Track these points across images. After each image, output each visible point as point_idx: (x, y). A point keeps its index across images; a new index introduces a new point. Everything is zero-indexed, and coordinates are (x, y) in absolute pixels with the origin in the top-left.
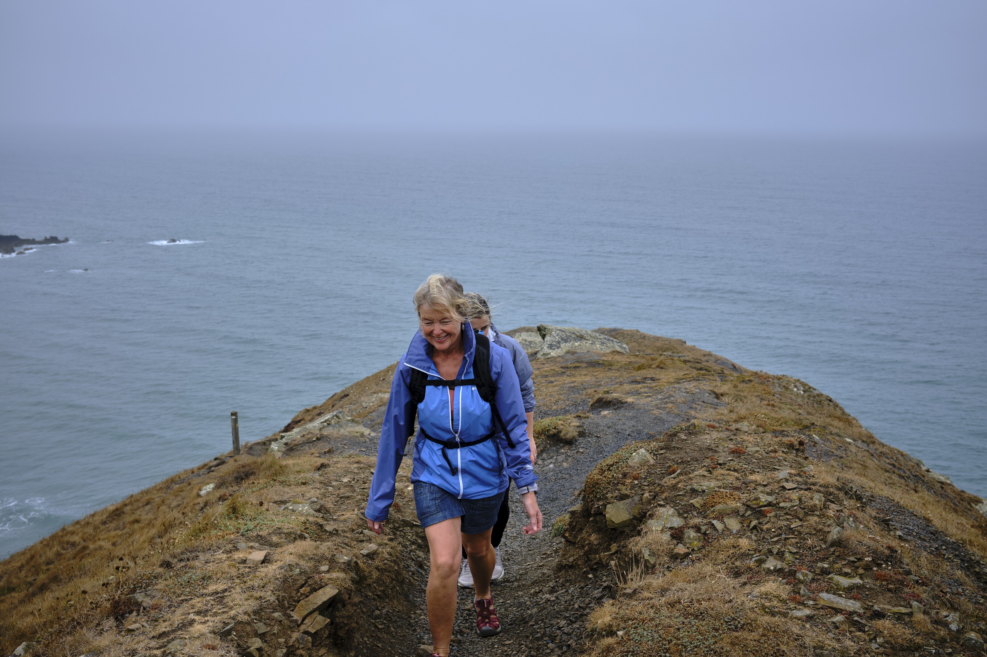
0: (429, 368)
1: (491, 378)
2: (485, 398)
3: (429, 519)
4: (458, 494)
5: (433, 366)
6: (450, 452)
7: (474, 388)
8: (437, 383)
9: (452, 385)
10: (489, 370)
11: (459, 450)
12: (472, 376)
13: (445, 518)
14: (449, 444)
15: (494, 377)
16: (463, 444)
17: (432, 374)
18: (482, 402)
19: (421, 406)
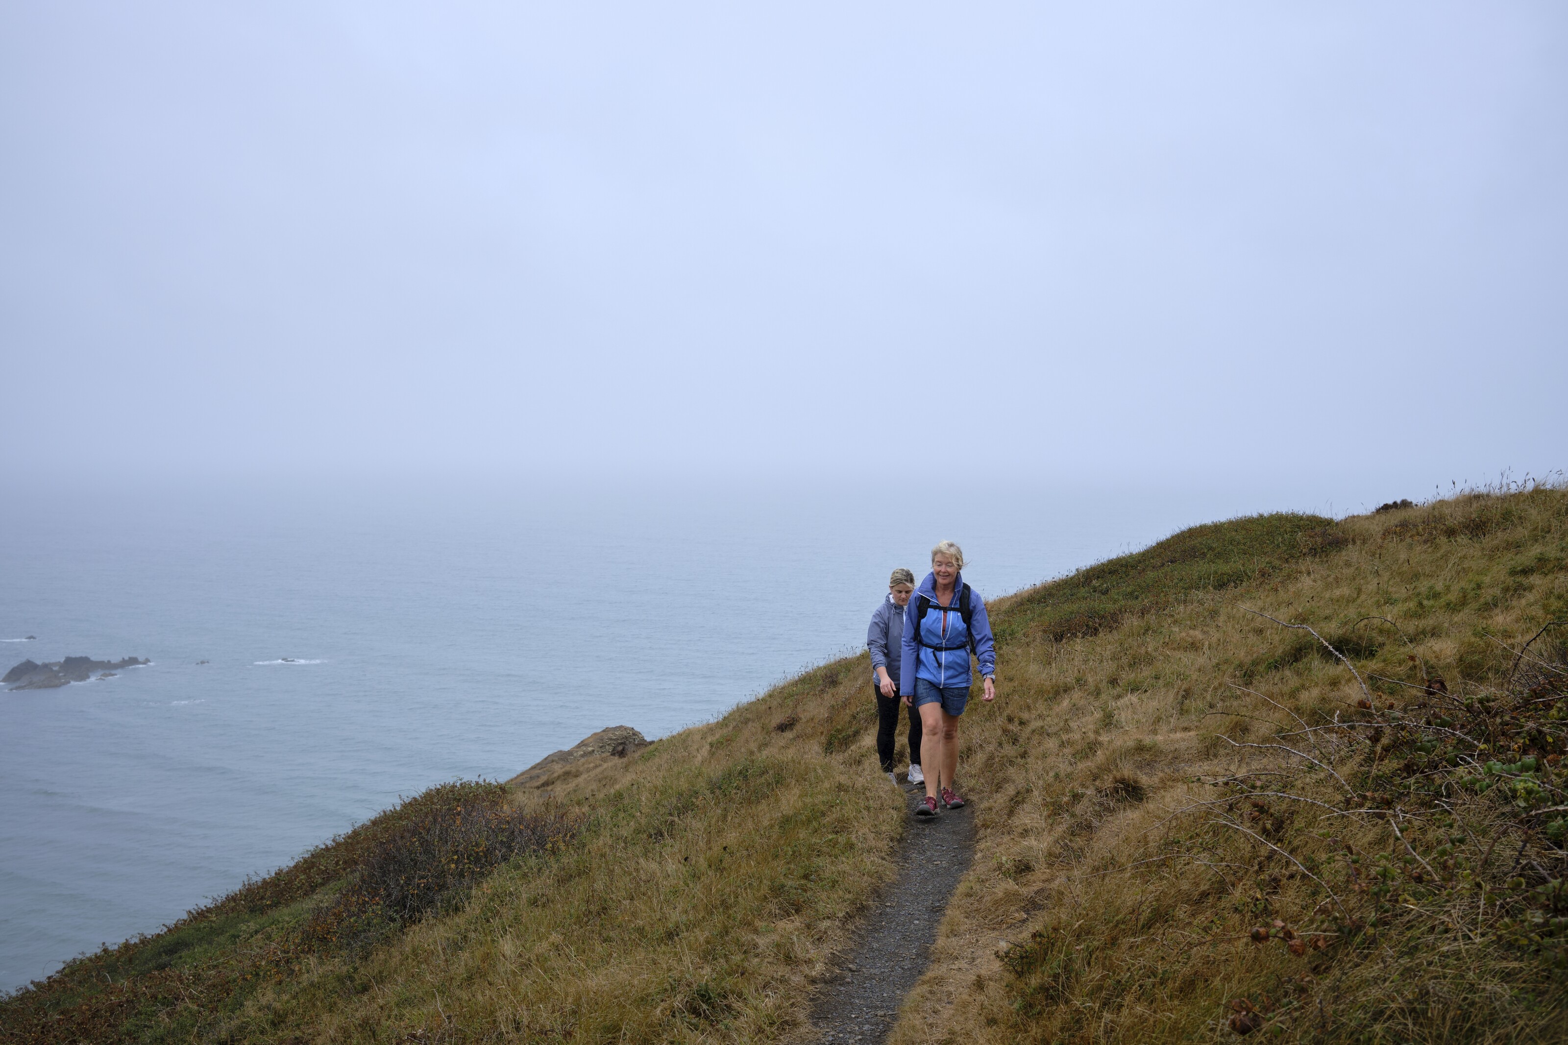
0: (932, 597)
1: (969, 609)
2: (964, 621)
3: (922, 701)
4: (940, 684)
5: (935, 596)
6: (938, 653)
7: (959, 614)
8: (937, 607)
9: (945, 610)
10: (969, 604)
11: (944, 653)
12: (957, 606)
13: (932, 701)
14: (937, 649)
15: (971, 608)
16: (946, 649)
17: (934, 601)
18: (963, 624)
19: (923, 621)
